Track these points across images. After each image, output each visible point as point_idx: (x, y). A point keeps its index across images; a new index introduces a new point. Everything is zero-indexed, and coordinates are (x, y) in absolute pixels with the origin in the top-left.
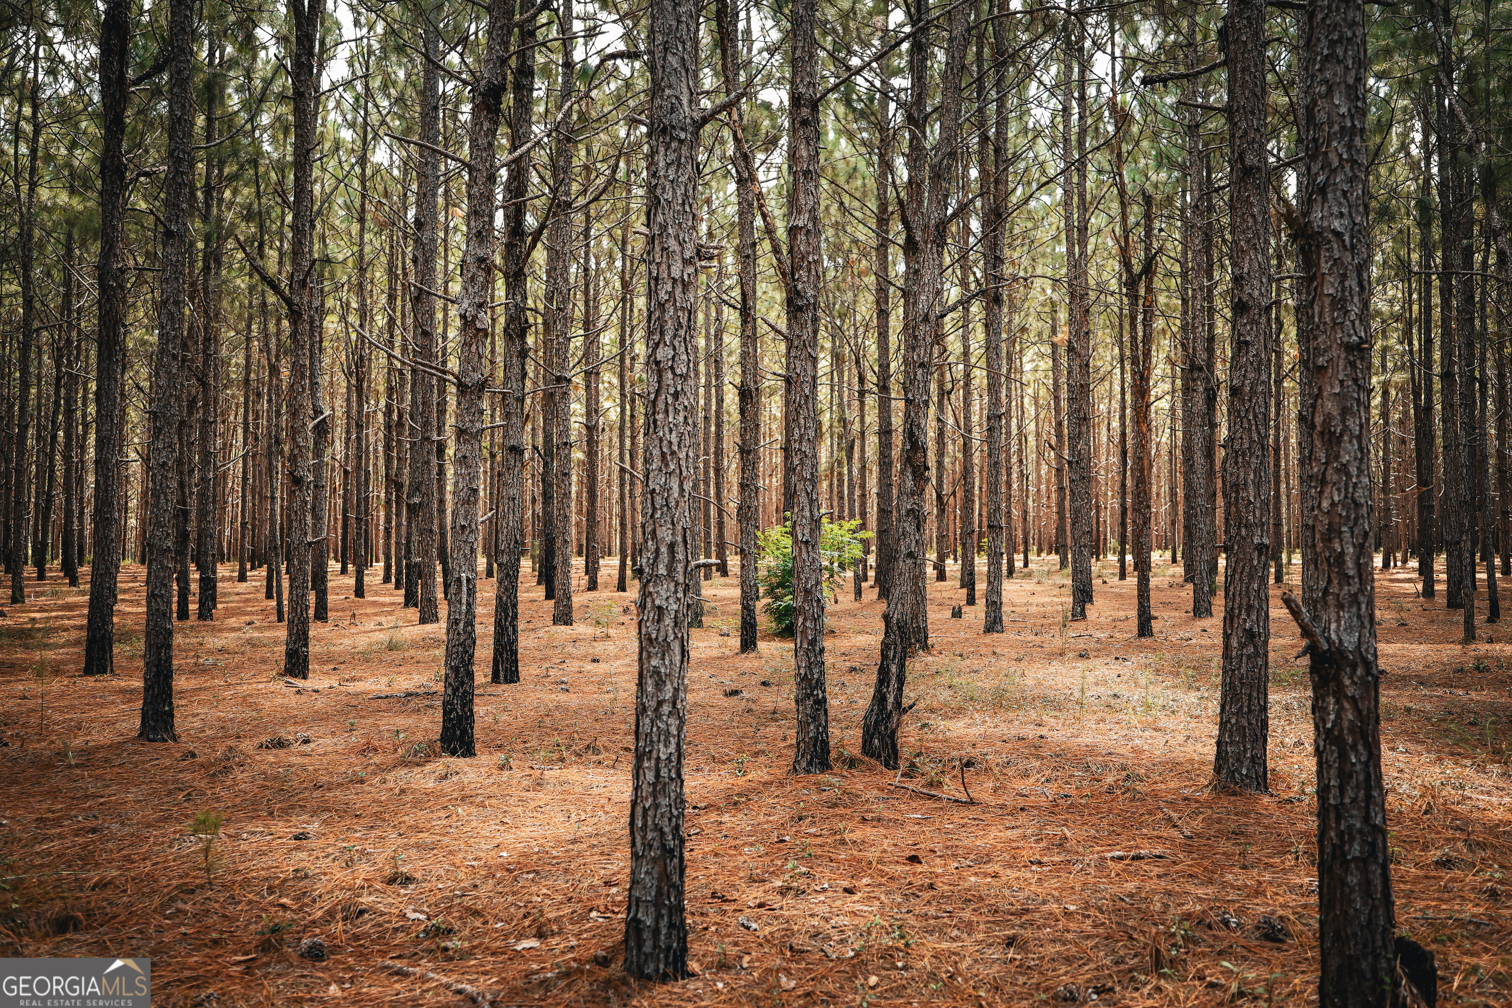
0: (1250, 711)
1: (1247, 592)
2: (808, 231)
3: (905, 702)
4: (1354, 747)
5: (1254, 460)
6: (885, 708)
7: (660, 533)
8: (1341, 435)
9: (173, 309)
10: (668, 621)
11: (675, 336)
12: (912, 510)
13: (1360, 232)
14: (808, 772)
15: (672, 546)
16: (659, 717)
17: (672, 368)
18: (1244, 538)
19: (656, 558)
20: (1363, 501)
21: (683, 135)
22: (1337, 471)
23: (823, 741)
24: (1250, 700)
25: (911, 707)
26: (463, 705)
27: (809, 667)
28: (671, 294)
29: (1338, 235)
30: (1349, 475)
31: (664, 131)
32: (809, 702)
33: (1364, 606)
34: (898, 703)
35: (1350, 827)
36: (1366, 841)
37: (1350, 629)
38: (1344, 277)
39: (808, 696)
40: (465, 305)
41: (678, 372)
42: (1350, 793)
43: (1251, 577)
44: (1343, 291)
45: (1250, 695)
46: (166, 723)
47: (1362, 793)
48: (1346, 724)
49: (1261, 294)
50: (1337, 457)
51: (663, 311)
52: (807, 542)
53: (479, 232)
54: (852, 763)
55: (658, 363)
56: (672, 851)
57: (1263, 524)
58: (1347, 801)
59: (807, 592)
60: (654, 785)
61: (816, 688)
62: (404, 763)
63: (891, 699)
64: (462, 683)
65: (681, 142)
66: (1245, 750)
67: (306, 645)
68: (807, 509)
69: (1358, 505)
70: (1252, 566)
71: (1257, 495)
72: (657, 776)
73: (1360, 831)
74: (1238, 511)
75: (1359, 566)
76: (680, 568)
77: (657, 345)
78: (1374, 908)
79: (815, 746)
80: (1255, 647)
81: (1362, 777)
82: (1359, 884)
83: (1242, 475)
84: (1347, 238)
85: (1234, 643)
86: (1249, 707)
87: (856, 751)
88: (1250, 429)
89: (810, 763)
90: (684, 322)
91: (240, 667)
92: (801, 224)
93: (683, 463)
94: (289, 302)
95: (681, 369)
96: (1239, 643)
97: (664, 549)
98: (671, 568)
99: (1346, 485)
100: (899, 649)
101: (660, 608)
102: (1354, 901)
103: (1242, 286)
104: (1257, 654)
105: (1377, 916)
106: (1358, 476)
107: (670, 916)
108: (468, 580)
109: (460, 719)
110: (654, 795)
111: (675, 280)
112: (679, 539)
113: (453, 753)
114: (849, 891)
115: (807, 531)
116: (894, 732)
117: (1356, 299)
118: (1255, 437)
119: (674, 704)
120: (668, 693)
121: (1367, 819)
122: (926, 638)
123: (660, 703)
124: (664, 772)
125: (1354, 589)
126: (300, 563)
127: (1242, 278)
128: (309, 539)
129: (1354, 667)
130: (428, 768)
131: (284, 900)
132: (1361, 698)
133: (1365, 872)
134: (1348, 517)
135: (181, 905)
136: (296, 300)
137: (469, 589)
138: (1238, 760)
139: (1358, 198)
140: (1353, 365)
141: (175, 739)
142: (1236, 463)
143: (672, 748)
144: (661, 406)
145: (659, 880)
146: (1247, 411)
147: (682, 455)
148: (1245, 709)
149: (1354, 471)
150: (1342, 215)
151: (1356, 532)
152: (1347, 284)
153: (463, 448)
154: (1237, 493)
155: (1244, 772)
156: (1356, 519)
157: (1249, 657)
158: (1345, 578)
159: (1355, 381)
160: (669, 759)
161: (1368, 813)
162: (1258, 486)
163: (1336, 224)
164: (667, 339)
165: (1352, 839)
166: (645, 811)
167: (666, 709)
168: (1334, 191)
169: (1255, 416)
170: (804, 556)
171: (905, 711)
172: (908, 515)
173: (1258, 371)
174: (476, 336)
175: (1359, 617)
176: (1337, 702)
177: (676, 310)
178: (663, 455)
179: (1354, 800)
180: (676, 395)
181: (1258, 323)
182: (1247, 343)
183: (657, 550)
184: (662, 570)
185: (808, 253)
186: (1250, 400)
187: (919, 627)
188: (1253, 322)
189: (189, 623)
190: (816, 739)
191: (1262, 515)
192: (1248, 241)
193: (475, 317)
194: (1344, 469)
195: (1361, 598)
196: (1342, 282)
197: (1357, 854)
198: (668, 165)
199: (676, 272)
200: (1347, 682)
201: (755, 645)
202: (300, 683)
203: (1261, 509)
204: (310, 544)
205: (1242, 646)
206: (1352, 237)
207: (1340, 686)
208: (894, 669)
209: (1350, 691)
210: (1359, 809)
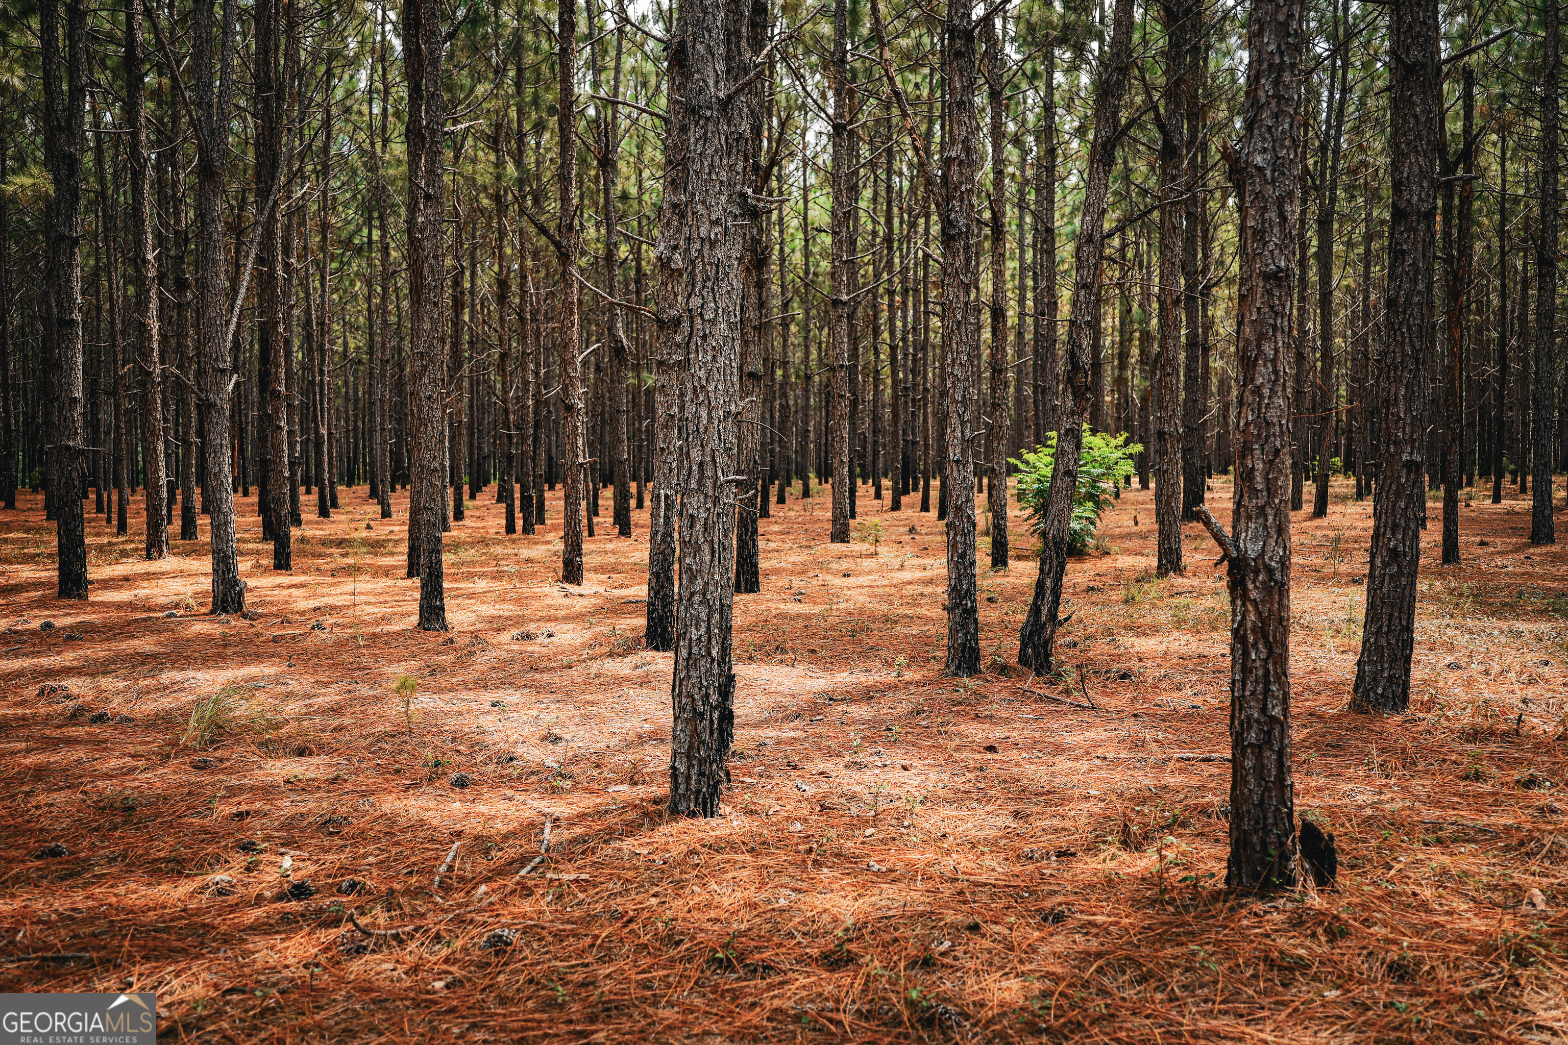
0: (1390, 631)
1: (1393, 510)
2: (961, 162)
3: (1061, 616)
4: (1255, 645)
5: (1406, 374)
6: (1039, 619)
7: (692, 455)
8: (1256, 359)
9: (433, 262)
10: (698, 526)
11: (703, 287)
12: (1072, 430)
13: (1283, 165)
14: (956, 675)
15: (701, 465)
16: (692, 605)
17: (701, 315)
18: (1392, 456)
19: (689, 474)
20: (1275, 420)
21: (708, 114)
22: (1253, 393)
23: (971, 647)
24: (1390, 620)
25: (1066, 620)
26: (664, 606)
27: (959, 578)
28: (700, 251)
29: (1260, 169)
30: (1261, 396)
31: (693, 111)
32: (958, 612)
33: (1271, 518)
34: (1053, 616)
35: (1249, 717)
36: (1261, 730)
37: (1255, 538)
38: (1265, 209)
39: (957, 605)
40: (661, 248)
41: (706, 317)
42: (1249, 687)
43: (1398, 495)
44: (1263, 223)
45: (1391, 615)
46: (438, 615)
47: (1260, 688)
48: (1249, 625)
49: (1420, 199)
50: (1253, 380)
51: (694, 267)
52: (957, 462)
53: (674, 180)
54: (1003, 670)
55: (690, 311)
56: (702, 715)
57: (1414, 441)
58: (1247, 693)
59: (958, 509)
60: (687, 660)
61: (964, 598)
62: (611, 655)
63: (1045, 612)
64: (663, 587)
65: (707, 119)
66: (1383, 670)
67: (580, 555)
68: (959, 430)
69: (1268, 424)
70: (1399, 484)
71: (1408, 411)
72: (690, 653)
73: (1257, 721)
74: (1388, 428)
75: (1267, 480)
76: (709, 483)
77: (690, 295)
78: (1267, 789)
79: (963, 651)
80: (1399, 567)
81: (1260, 673)
82: (1254, 768)
83: (1393, 390)
84: (1268, 173)
85: (1378, 563)
86: (1389, 626)
87: (1013, 661)
88: (1403, 342)
89: (958, 667)
90: (712, 274)
91: (534, 574)
92: (954, 155)
93: (712, 395)
94: (558, 245)
95: (709, 315)
96: (1383, 562)
97: (695, 468)
98: (700, 483)
99: (1259, 404)
100: (1055, 563)
101: (692, 516)
102: (1247, 782)
103: (1401, 192)
104: (1400, 573)
105: (1270, 797)
106: (1270, 398)
107: (700, 765)
108: (667, 496)
109: (661, 618)
110: (687, 668)
111: (703, 240)
112: (708, 459)
113: (656, 649)
114: (905, 768)
115: (958, 451)
116: (1046, 643)
117: (1276, 230)
118: (1408, 350)
119: (704, 595)
120: (699, 585)
121: (1264, 710)
122: (1179, 559)
123: (692, 594)
124: (695, 650)
125: (1261, 502)
126: (573, 482)
127: (1401, 183)
128: (581, 460)
129: (1257, 572)
130: (629, 658)
131: (461, 748)
132: (1262, 601)
133: (1259, 757)
134: (1259, 435)
135: (383, 745)
136: (564, 243)
137: (667, 505)
138: (1375, 679)
139: (1283, 132)
140: (1270, 293)
141: (445, 628)
142: (1388, 378)
143: (703, 631)
144: (693, 347)
145: (691, 737)
146: (1401, 323)
147: (711, 388)
148: (1385, 629)
149: (1266, 392)
150: (1265, 150)
151: (1266, 448)
152: (1267, 216)
153: (662, 378)
154: (1388, 409)
155: (1380, 691)
156: (1267, 437)
157: (1392, 576)
158: (1255, 492)
159: (1272, 307)
160: (699, 639)
161: (1265, 705)
162: (1409, 400)
163: (1259, 159)
164: (697, 290)
165: (1250, 727)
166: (681, 681)
167: (697, 599)
168: (1260, 128)
169: (1409, 329)
170: (955, 474)
171: (1061, 624)
172: (1066, 434)
173: (1414, 281)
174: (671, 276)
175: (1265, 527)
176: (1244, 605)
177: (704, 265)
178: (695, 388)
179: (1253, 693)
180: (704, 337)
181: (1416, 231)
182: (1403, 252)
183: (690, 469)
184: (693, 485)
185: (961, 183)
186: (1404, 312)
187: (1170, 548)
188: (1410, 229)
189: (514, 536)
190: (964, 645)
191: (1412, 432)
192: (1409, 144)
193: (670, 259)
194: (1257, 391)
195: (1269, 510)
196: (1262, 215)
197: (1253, 741)
198: (697, 140)
199: (703, 232)
200: (1251, 586)
201: (1005, 564)
202: (572, 588)
203: (1412, 425)
204: (581, 465)
205: (1385, 565)
206: (1273, 171)
207: (1245, 590)
208: (1048, 582)
209: (1254, 595)
210: (1257, 701)
